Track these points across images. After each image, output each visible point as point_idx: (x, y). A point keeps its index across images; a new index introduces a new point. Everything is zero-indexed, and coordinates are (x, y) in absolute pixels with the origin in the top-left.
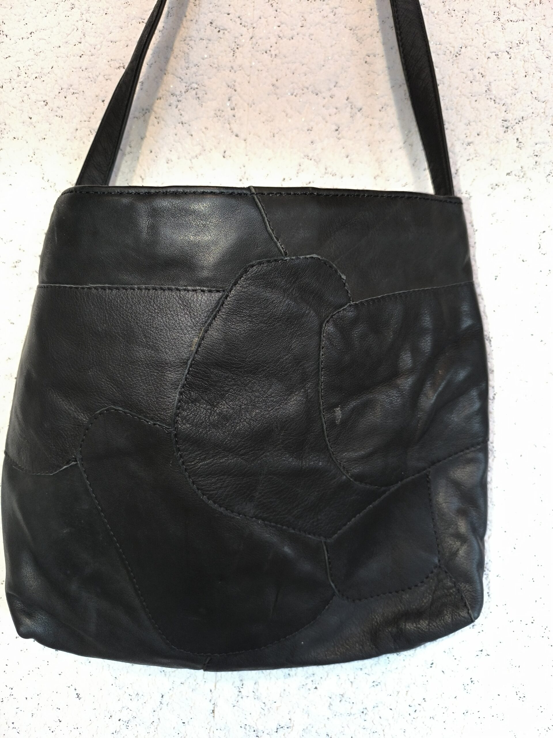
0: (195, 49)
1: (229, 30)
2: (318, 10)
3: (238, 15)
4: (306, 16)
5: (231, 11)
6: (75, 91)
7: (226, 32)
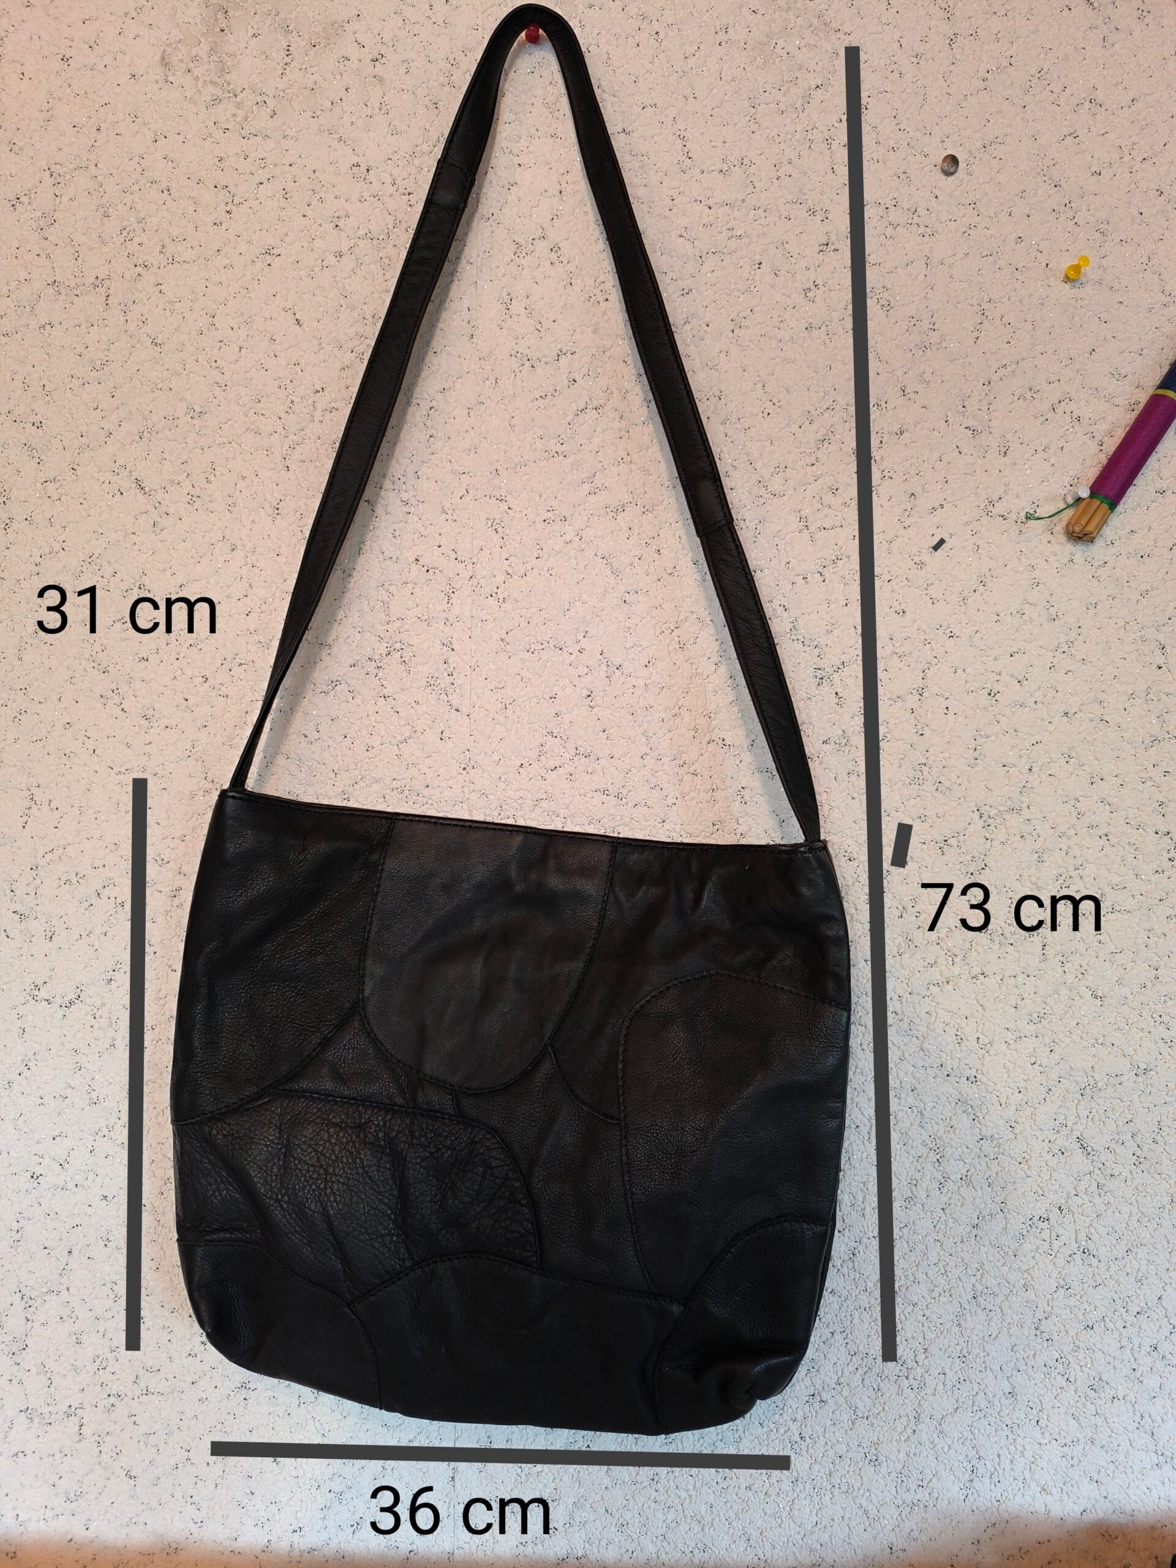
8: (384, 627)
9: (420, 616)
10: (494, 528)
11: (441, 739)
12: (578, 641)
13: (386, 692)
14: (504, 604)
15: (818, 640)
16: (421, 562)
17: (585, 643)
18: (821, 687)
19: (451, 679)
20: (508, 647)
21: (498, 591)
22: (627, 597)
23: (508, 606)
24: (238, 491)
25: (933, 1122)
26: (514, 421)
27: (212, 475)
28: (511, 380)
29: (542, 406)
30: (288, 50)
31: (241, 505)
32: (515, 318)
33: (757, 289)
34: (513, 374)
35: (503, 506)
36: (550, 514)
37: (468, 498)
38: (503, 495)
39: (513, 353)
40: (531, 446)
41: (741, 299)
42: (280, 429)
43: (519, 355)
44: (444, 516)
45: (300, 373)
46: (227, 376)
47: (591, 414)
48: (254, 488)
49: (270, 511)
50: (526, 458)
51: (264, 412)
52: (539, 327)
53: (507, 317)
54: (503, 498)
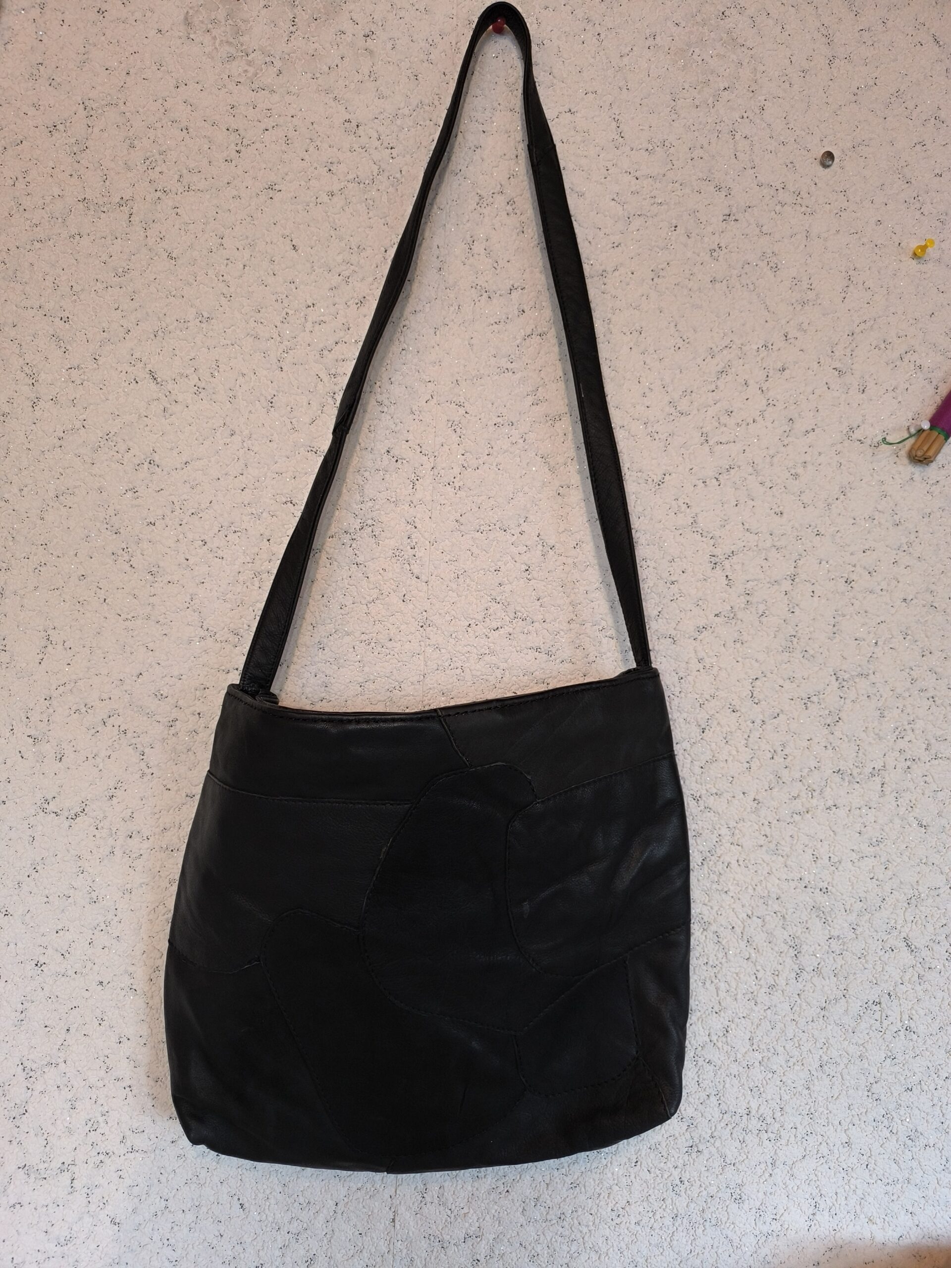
0: (370, 482)
1: (408, 460)
2: (506, 436)
3: (418, 442)
4: (493, 443)
5: (410, 437)
6: (237, 529)
7: (404, 461)
8: (359, 506)
9: (389, 498)
10: (453, 428)
11: (403, 601)
12: (519, 525)
13: (359, 560)
14: (459, 492)
15: (714, 532)
16: (391, 454)
17: (525, 527)
18: (714, 571)
19: (412, 552)
20: (462, 527)
21: (455, 480)
22: (561, 491)
23: (462, 493)
24: (238, 386)
25: (793, 924)
26: (472, 341)
27: (216, 371)
28: (471, 307)
29: (496, 331)
30: (293, 21)
31: (240, 397)
32: (476, 256)
33: (672, 247)
34: (473, 303)
35: (462, 411)
36: (500, 420)
37: (432, 403)
38: (462, 401)
39: (474, 285)
40: (486, 362)
41: (660, 254)
42: (275, 336)
43: (478, 287)
44: (412, 417)
45: (294, 290)
46: (232, 289)
47: (536, 339)
48: (252, 384)
49: (265, 404)
50: (482, 372)
51: (262, 321)
52: (495, 265)
53: (470, 255)
54: (462, 404)
